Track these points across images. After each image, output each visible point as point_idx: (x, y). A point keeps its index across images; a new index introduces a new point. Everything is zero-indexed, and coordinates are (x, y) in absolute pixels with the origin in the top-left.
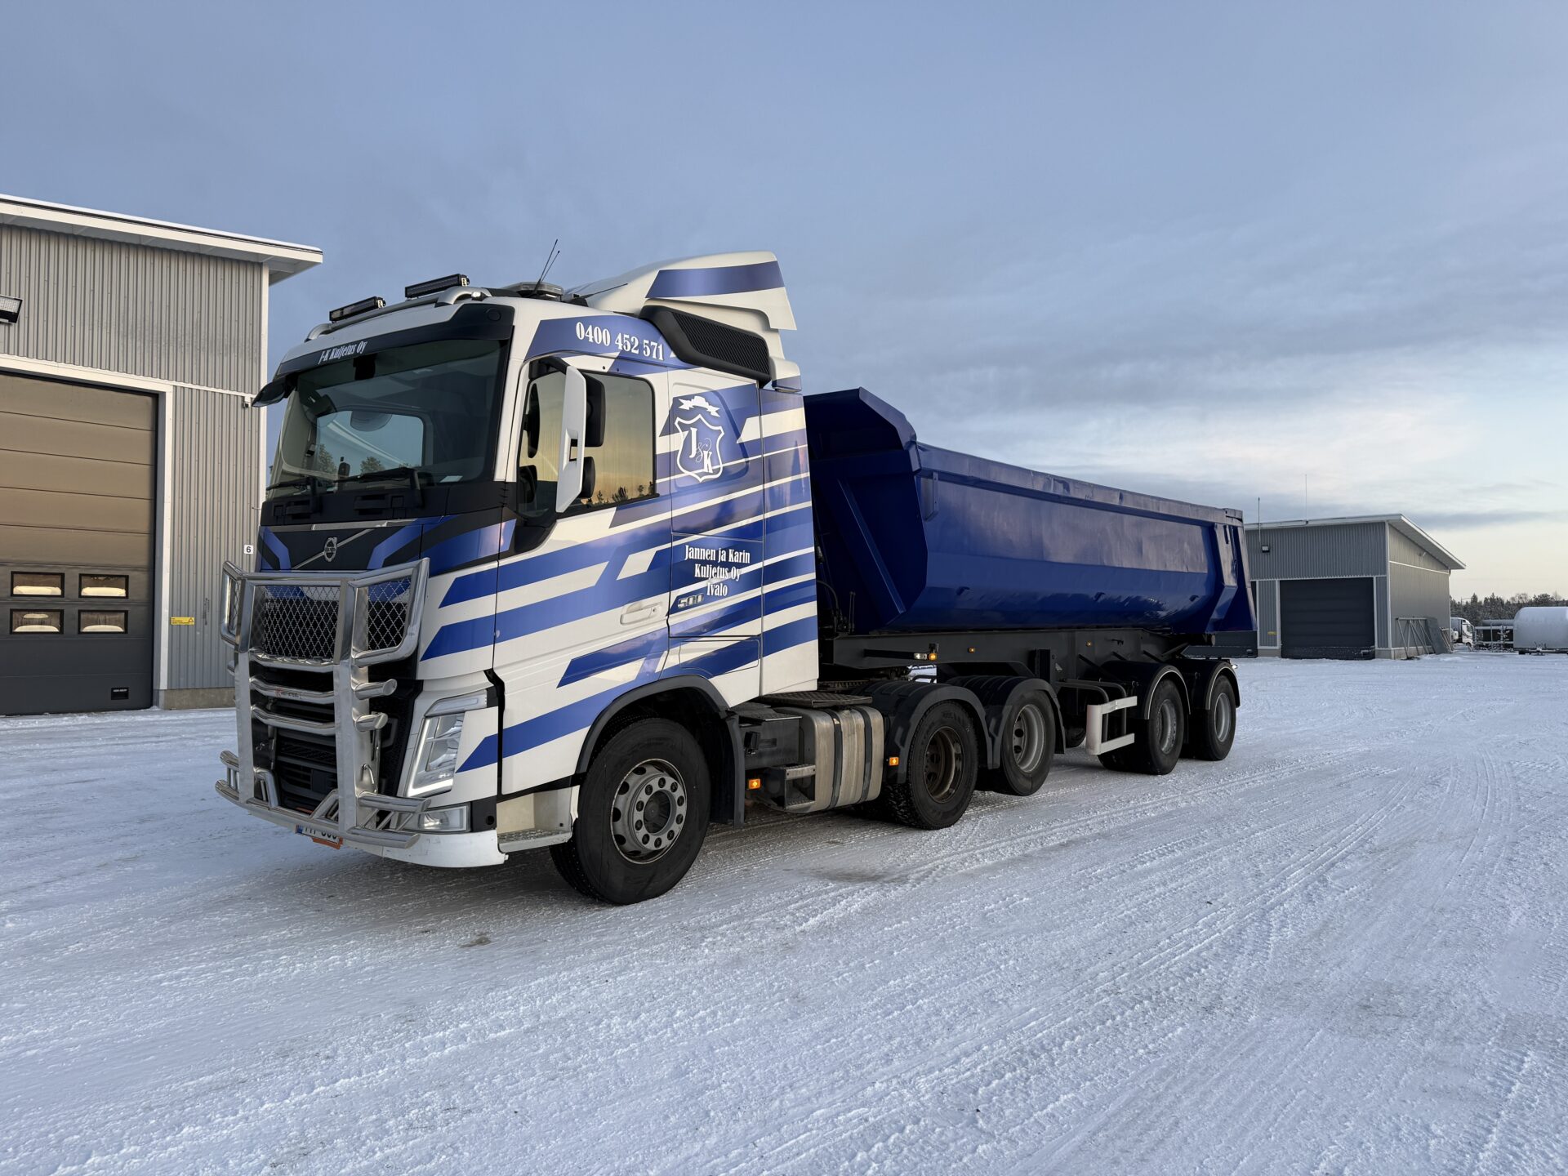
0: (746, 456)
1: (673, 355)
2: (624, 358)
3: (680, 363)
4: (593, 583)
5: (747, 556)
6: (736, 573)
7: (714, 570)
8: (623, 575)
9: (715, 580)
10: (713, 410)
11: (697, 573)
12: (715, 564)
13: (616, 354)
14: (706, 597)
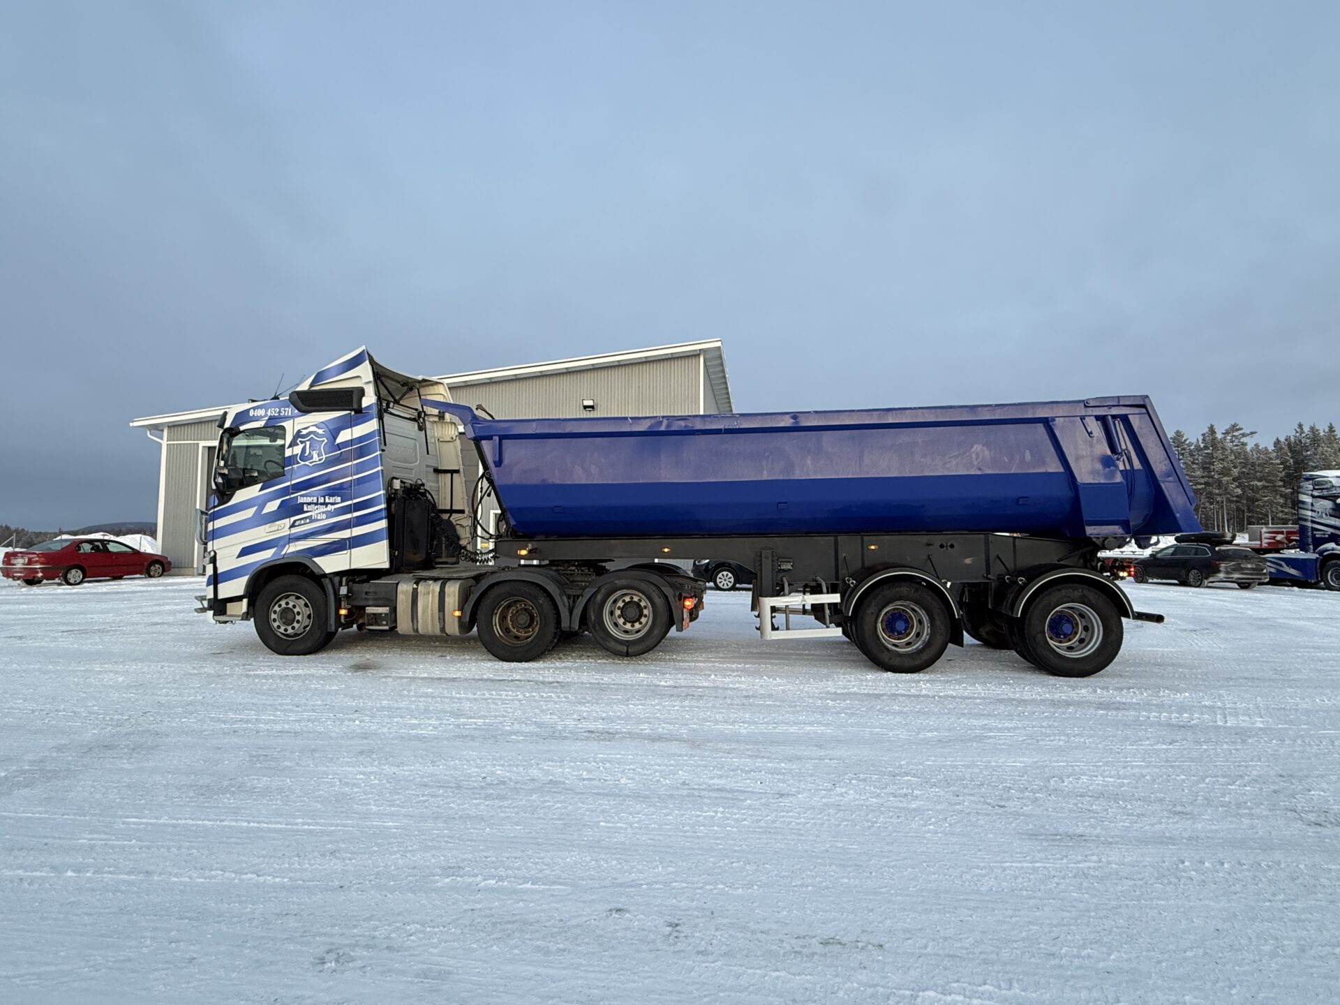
0: (340, 449)
1: (296, 411)
2: (271, 418)
3: (300, 413)
4: (250, 516)
5: (339, 499)
6: (330, 508)
7: (316, 507)
8: (264, 512)
9: (317, 512)
10: (320, 431)
11: (305, 509)
12: (316, 504)
13: (267, 418)
14: (312, 520)
